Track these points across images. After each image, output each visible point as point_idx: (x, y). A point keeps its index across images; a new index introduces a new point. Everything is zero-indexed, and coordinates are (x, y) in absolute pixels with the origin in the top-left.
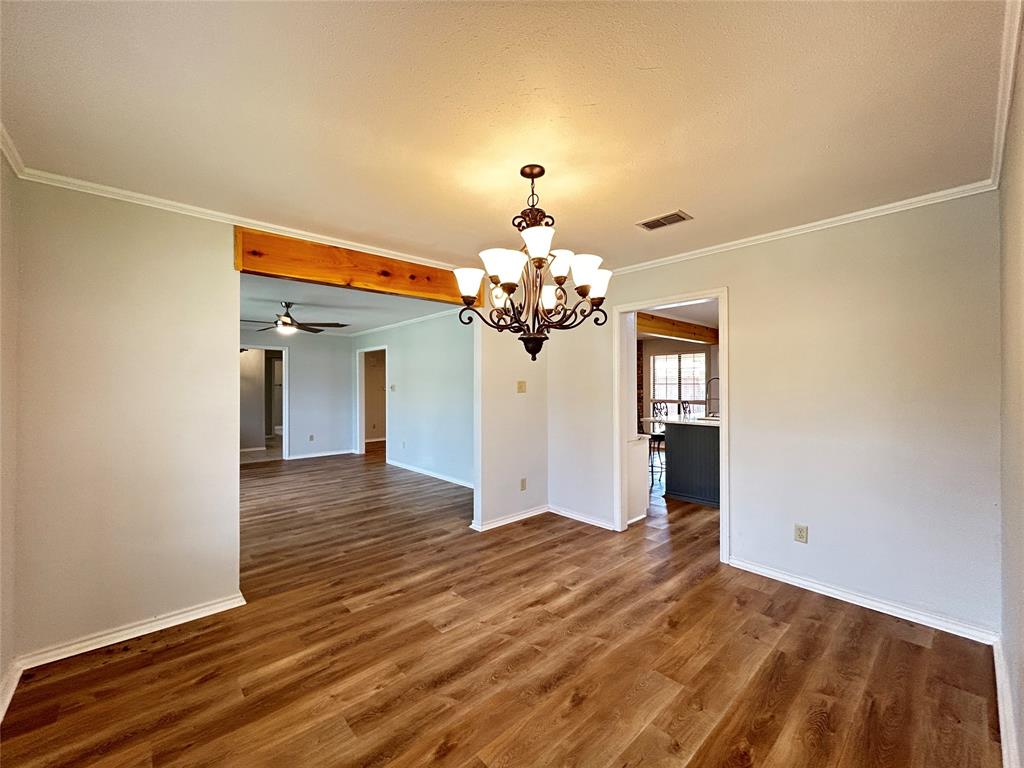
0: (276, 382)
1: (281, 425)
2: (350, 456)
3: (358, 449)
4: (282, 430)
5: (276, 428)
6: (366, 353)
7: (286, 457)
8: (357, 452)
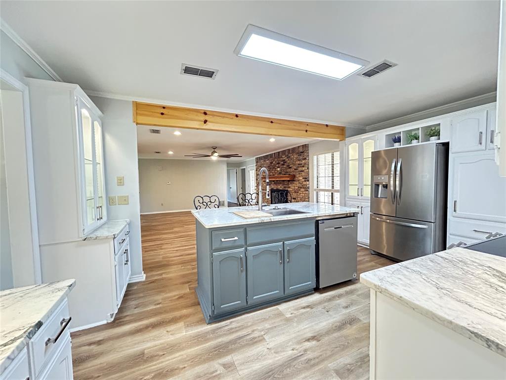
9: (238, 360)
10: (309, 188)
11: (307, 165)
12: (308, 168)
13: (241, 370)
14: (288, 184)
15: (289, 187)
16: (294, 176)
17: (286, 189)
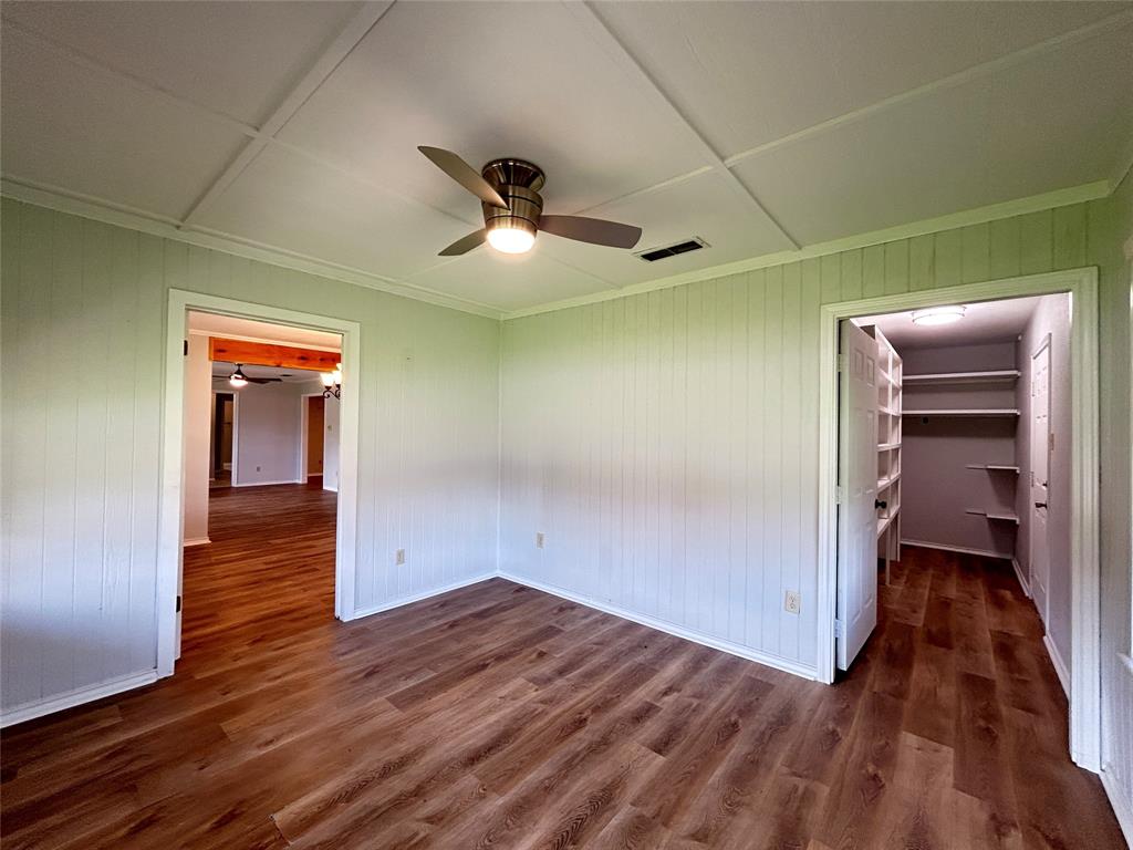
0: (226, 420)
1: (231, 461)
2: (295, 485)
3: (301, 479)
4: (231, 466)
5: (225, 464)
6: (311, 398)
7: (234, 484)
8: (300, 482)
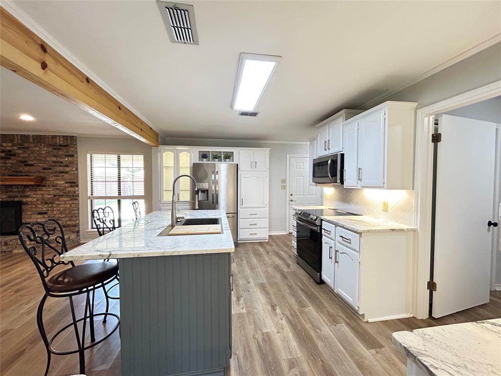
9: (286, 355)
10: (78, 196)
11: (74, 164)
12: (77, 169)
13: (297, 354)
14: (23, 192)
15: (28, 196)
16: (43, 179)
17: (16, 199)
